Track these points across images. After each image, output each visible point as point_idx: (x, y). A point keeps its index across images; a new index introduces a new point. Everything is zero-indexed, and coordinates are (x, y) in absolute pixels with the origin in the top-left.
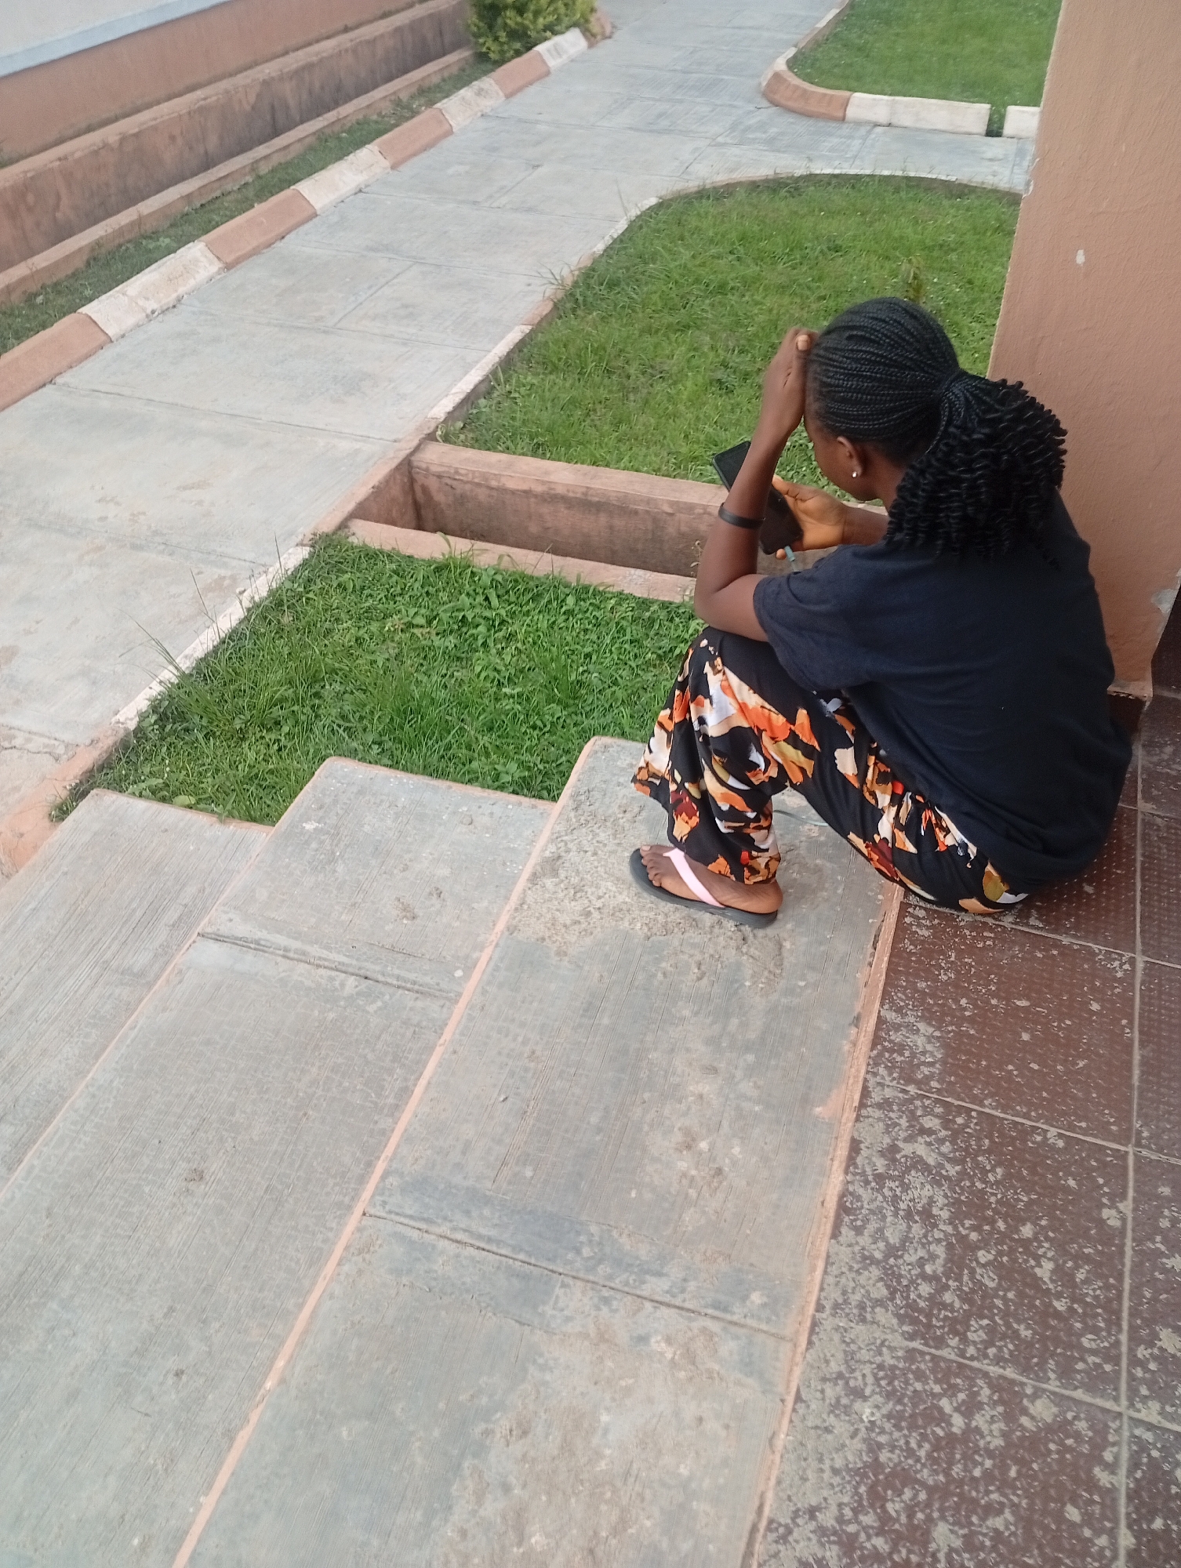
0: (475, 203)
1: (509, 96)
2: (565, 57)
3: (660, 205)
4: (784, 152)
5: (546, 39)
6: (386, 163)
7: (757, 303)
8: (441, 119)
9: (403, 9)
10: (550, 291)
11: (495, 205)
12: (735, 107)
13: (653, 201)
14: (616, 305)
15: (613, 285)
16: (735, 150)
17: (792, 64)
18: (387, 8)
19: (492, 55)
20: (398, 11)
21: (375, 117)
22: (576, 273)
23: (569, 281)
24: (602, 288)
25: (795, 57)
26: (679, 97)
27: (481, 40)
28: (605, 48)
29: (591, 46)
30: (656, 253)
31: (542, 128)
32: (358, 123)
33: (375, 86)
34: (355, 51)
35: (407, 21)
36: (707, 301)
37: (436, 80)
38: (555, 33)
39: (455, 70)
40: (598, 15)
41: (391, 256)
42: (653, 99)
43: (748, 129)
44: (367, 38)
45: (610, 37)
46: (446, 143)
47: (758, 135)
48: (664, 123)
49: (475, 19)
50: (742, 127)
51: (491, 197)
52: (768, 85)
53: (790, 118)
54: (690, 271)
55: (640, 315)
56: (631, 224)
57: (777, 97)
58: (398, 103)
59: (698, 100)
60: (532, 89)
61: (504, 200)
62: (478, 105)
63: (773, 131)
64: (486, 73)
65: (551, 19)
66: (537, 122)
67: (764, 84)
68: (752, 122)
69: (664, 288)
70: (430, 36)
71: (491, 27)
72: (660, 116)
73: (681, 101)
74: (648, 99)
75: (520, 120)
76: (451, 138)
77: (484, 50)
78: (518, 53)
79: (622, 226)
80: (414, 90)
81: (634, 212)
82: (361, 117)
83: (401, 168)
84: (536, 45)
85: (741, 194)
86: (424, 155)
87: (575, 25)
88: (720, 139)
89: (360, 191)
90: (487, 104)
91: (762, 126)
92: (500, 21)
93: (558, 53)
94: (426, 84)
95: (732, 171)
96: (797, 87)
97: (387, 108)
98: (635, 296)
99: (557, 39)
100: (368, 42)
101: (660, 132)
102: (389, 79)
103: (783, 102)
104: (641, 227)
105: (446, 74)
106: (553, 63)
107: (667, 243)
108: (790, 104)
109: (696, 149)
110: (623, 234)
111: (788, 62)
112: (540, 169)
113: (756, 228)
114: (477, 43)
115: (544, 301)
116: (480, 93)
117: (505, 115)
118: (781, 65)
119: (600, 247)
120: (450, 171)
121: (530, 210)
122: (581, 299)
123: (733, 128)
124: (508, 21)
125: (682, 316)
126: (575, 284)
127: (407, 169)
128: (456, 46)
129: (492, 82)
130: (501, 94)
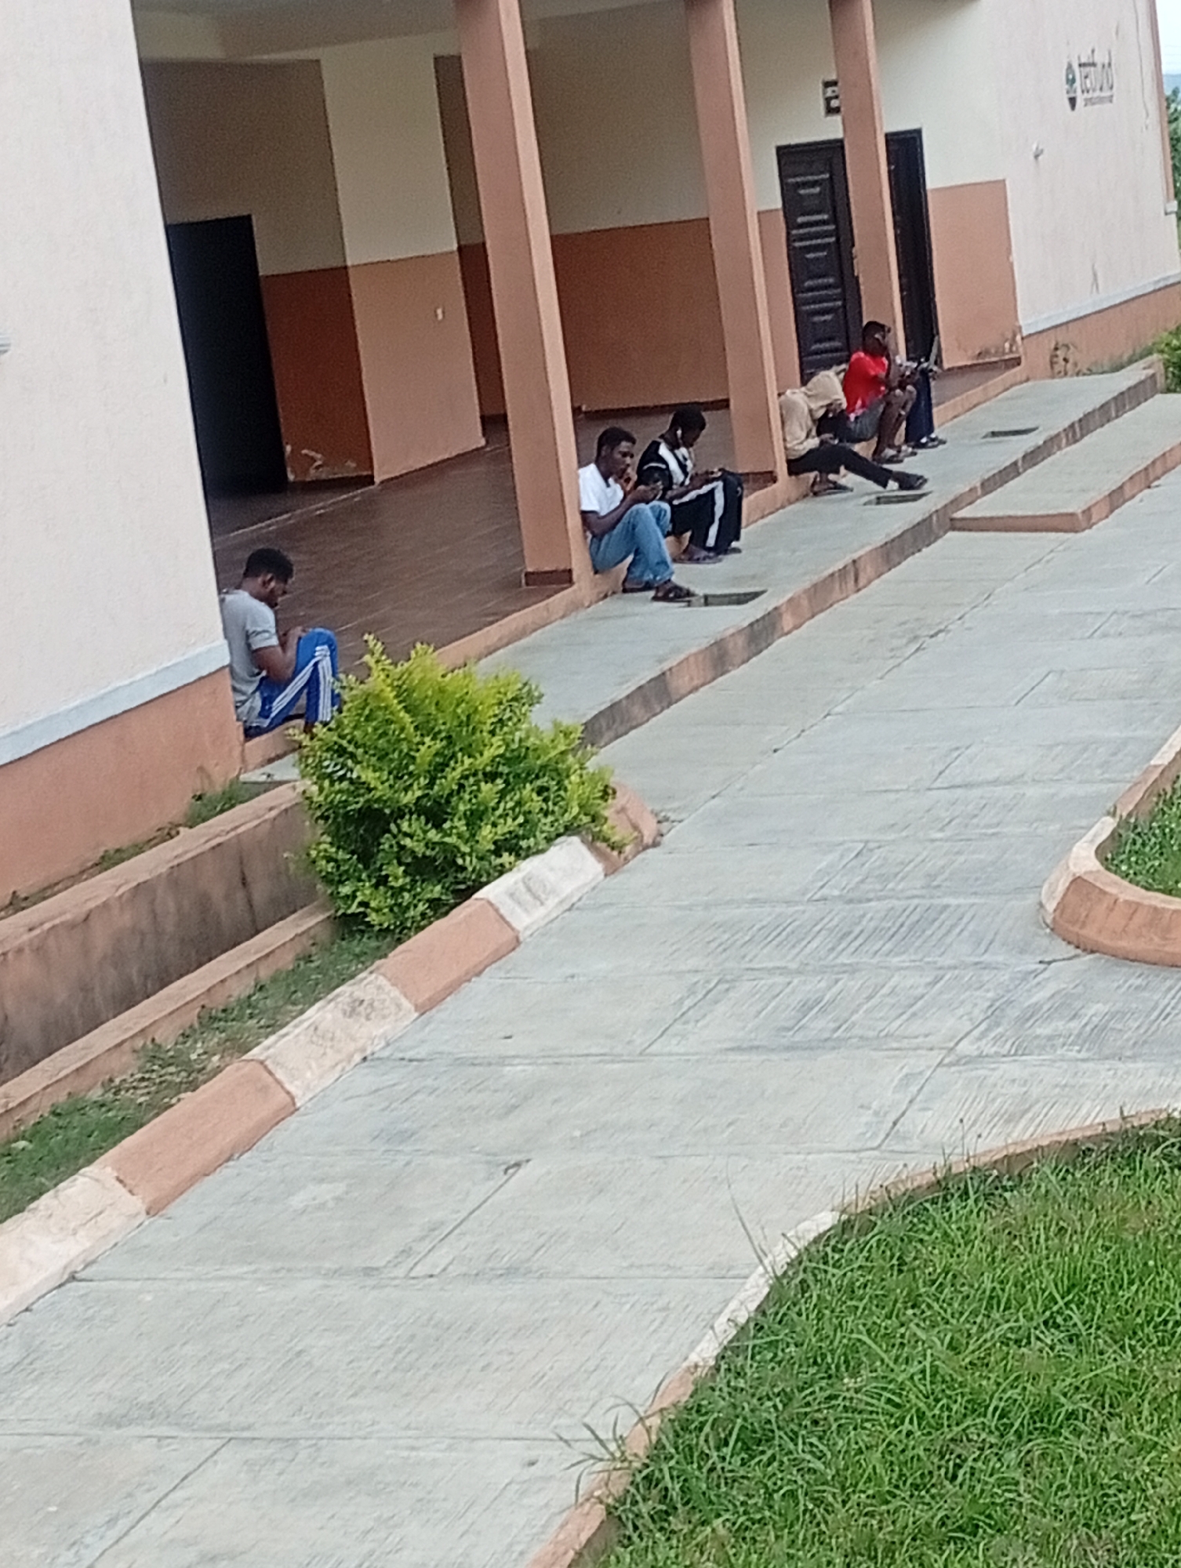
0: (368, 1271)
1: (423, 1009)
2: (552, 902)
3: (846, 1226)
4: (1133, 1058)
5: (502, 871)
6: (136, 1204)
7: (1144, 1447)
8: (267, 1079)
9: (151, 843)
10: (591, 1478)
11: (419, 1271)
12: (987, 967)
13: (826, 1220)
14: (769, 1495)
15: (752, 1442)
16: (1011, 1069)
17: (1111, 854)
18: (111, 845)
19: (373, 918)
20: (138, 849)
21: (96, 1094)
22: (655, 1421)
23: (639, 1446)
24: (726, 1451)
25: (1115, 836)
26: (844, 959)
27: (345, 890)
28: (645, 869)
29: (611, 870)
30: (854, 1347)
31: (514, 1071)
32: (55, 1113)
33: (94, 1022)
34: (39, 949)
35: (164, 869)
36: (1011, 1456)
37: (241, 989)
38: (520, 854)
39: (286, 961)
40: (620, 801)
41: (164, 1430)
42: (783, 970)
43: (1032, 1014)
44: (68, 917)
45: (655, 844)
46: (280, 1136)
47: (1059, 1025)
48: (818, 1025)
49: (326, 844)
50: (1013, 1013)
51: (406, 1252)
52: (1061, 907)
53: (1130, 977)
54: (950, 1383)
55: (842, 1513)
56: (779, 1284)
57: (1090, 933)
58: (155, 1055)
59: (895, 961)
60: (479, 985)
61: (441, 1257)
62: (353, 1039)
63: (1096, 1010)
64: (365, 959)
65: (510, 825)
66: (503, 1060)
67: (1051, 906)
68: (1039, 996)
69: (892, 1436)
70: (217, 892)
71: (366, 858)
72: (805, 1008)
73: (852, 970)
74: (771, 971)
75: (459, 1062)
76: (292, 1122)
77: (354, 909)
78: (438, 908)
79: (754, 1290)
80: (192, 1016)
81: (782, 1254)
82: (61, 1097)
83: (172, 1210)
84: (478, 886)
85: (1046, 1177)
86: (227, 1171)
87: (569, 830)
88: (966, 1048)
89: (73, 1278)
90: (373, 1033)
91: (1065, 1005)
92: (386, 842)
93: (536, 897)
94: (218, 1002)
95: (1011, 1119)
96: (1135, 907)
97: (126, 1068)
98: (818, 1465)
99: (527, 866)
100: (72, 926)
101: (811, 1047)
102: (127, 1000)
103: (1105, 940)
104: (804, 1287)
105: (265, 973)
106: (523, 921)
107: (878, 1317)
108: (1124, 944)
109: (908, 1078)
110: (761, 1310)
111: (1100, 852)
112: (522, 1172)
113: (1103, 1258)
114: (334, 896)
115: (578, 1505)
116: (355, 1008)
117: (422, 1052)
118: (1084, 859)
119: (707, 1351)
120: (297, 1201)
121: (510, 1272)
122: (675, 1489)
123: (994, 1013)
124: (407, 842)
125: (952, 1500)
126: (657, 1451)
127: (187, 1211)
128: (284, 907)
129: (382, 981)
130: (407, 1004)
